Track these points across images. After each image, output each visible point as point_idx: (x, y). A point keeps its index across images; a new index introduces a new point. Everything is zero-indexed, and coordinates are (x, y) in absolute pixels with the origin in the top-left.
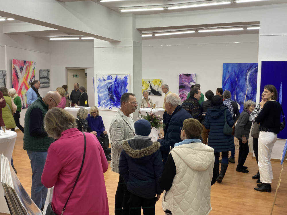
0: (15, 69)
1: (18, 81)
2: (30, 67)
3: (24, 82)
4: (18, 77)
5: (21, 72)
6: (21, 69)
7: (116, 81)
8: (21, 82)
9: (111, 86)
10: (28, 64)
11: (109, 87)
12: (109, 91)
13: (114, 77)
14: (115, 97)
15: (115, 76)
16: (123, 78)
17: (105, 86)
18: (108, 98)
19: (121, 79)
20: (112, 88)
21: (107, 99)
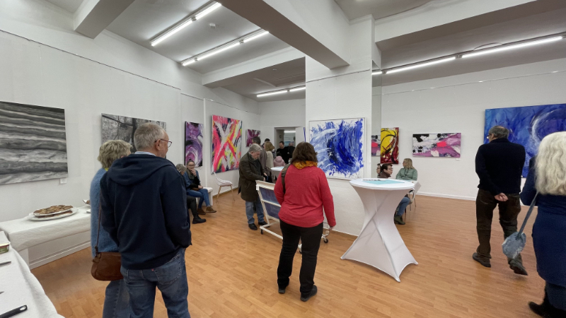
0: (216, 126)
1: (220, 141)
2: (235, 126)
3: (228, 142)
4: (220, 136)
5: (225, 131)
6: (224, 127)
7: (340, 130)
8: (223, 142)
9: (333, 138)
10: (233, 123)
11: (329, 141)
12: (328, 146)
13: (337, 124)
14: (338, 157)
15: (340, 122)
16: (353, 125)
17: (322, 139)
18: (327, 158)
19: (351, 126)
20: (334, 143)
21: (325, 160)
